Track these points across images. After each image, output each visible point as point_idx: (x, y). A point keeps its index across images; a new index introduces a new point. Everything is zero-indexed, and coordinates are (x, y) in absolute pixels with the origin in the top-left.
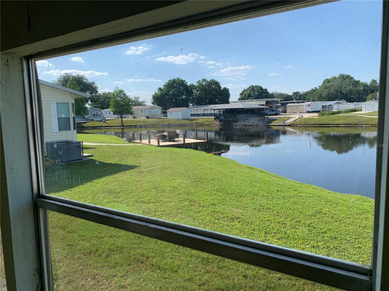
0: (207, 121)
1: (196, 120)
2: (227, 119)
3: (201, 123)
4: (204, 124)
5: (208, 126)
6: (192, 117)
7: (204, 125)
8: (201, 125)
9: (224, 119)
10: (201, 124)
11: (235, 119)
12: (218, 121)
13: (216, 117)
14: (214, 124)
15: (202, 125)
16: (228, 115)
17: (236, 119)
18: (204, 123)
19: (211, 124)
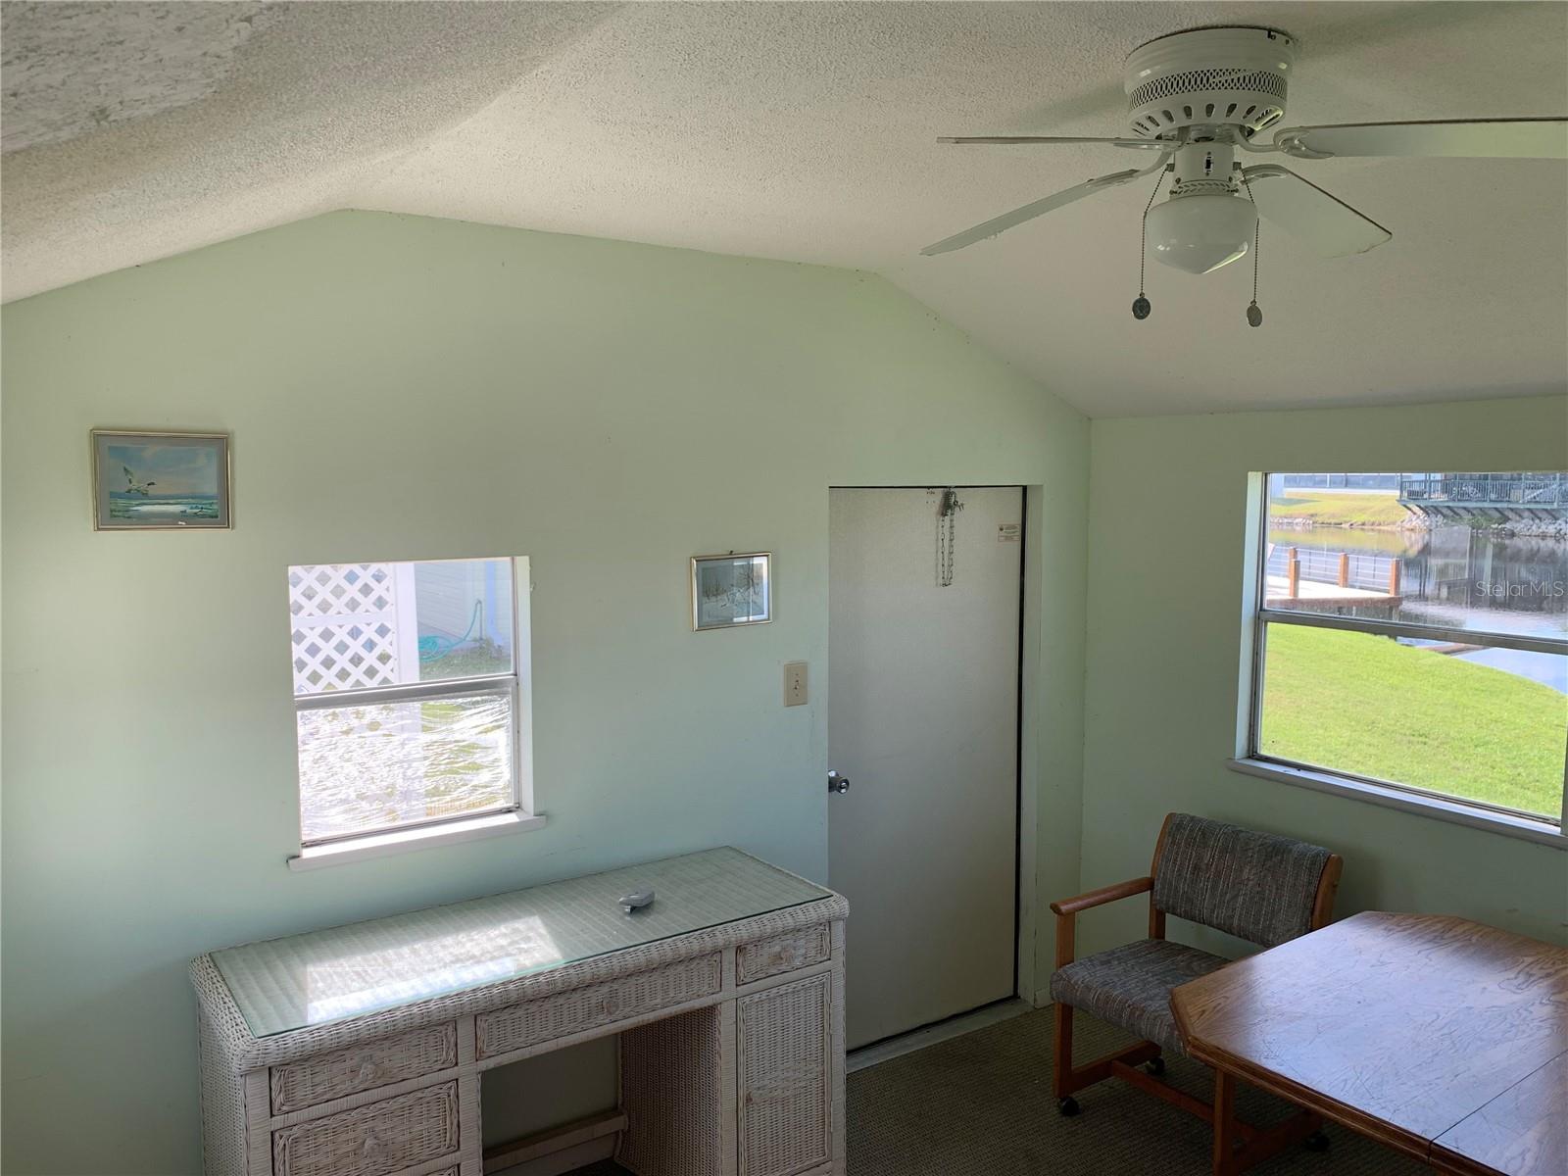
0: (1363, 510)
1: (1308, 501)
2: (1462, 504)
3: (1333, 516)
4: (1346, 522)
5: (1362, 529)
6: (1289, 490)
7: (1347, 526)
8: (1330, 524)
9: (1446, 504)
10: (1333, 521)
11: (1505, 505)
12: (1416, 509)
13: (1411, 493)
14: (1394, 523)
15: (1336, 524)
16: (1471, 489)
17: (1511, 506)
18: (1345, 519)
19: (1380, 525)
